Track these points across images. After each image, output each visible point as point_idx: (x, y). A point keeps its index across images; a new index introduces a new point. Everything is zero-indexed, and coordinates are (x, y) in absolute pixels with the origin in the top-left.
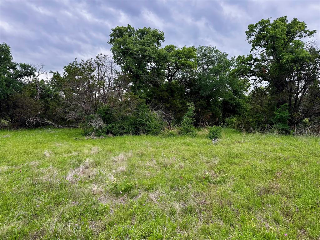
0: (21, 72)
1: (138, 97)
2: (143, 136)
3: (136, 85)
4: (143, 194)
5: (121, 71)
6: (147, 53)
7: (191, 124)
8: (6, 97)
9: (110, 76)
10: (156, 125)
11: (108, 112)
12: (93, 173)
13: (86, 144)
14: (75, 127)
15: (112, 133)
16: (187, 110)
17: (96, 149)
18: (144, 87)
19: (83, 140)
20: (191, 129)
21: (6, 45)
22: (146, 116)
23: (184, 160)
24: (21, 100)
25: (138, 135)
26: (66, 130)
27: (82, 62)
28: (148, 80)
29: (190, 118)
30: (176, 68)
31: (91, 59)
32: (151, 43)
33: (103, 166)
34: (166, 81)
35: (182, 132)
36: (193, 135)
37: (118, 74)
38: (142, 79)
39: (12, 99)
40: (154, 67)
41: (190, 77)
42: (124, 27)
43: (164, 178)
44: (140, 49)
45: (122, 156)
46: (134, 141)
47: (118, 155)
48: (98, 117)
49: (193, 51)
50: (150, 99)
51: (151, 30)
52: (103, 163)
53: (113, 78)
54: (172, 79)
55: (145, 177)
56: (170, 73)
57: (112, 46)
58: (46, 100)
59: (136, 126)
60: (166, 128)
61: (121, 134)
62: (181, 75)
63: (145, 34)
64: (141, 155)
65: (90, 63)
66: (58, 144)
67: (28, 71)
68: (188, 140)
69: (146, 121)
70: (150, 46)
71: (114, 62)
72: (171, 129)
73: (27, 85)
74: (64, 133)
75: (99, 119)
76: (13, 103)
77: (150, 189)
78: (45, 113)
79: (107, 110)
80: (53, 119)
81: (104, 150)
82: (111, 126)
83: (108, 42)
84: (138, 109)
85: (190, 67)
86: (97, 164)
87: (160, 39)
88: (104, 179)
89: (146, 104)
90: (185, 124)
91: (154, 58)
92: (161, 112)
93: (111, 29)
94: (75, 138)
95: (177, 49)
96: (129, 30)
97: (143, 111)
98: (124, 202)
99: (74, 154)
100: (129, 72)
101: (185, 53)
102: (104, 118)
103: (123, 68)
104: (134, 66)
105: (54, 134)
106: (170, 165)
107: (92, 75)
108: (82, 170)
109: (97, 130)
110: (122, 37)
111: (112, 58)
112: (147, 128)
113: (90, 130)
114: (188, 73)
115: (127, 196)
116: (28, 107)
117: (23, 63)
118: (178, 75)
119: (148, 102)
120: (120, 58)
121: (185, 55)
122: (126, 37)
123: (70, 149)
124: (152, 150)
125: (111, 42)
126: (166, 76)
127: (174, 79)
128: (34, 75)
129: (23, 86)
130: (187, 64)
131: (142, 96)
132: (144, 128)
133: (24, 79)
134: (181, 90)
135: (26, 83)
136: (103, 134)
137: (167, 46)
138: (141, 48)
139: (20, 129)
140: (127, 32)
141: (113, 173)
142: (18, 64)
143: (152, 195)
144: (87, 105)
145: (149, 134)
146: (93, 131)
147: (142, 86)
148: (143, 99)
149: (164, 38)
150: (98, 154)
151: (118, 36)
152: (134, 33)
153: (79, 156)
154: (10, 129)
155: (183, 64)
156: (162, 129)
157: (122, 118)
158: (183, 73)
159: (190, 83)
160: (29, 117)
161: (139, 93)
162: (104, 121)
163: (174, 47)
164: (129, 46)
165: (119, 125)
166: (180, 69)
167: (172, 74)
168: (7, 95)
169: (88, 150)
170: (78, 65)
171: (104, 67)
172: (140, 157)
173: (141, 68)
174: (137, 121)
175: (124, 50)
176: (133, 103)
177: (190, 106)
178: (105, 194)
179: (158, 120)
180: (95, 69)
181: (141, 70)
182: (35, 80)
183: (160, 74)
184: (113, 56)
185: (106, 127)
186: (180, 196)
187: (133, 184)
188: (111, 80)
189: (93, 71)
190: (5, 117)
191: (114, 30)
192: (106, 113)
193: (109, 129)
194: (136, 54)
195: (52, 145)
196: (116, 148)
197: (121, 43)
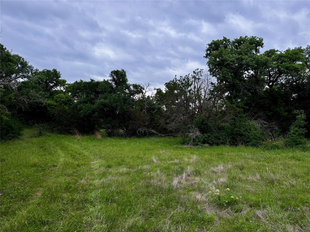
0: (134, 91)
1: (235, 107)
2: (242, 147)
3: (233, 94)
4: (248, 209)
5: (217, 82)
6: (245, 62)
7: (301, 135)
8: (123, 111)
9: (206, 88)
10: (256, 136)
11: (204, 123)
12: (195, 182)
13: (186, 152)
14: (174, 136)
15: (208, 143)
16: (295, 119)
17: (194, 157)
18: (241, 96)
19: (182, 148)
20: (302, 140)
21: (123, 70)
22: (244, 126)
23: (295, 177)
24: (134, 113)
25: (236, 146)
26: (167, 139)
27: (181, 79)
28: (246, 89)
29: (299, 128)
30: (278, 73)
31: (189, 75)
32: (248, 51)
33: (203, 176)
34: (267, 88)
35: (290, 144)
36: (304, 148)
37: (213, 85)
38: (239, 88)
39: (127, 113)
40: (252, 74)
41: (297, 81)
42: (219, 40)
43: (271, 196)
44: (237, 59)
45: (221, 167)
46: (232, 152)
47: (217, 166)
48: (195, 128)
49: (300, 53)
50: (249, 107)
51: (248, 38)
52: (203, 173)
53: (209, 90)
54: (274, 85)
55: (248, 192)
56: (272, 79)
57: (208, 60)
58: (151, 113)
59: (233, 136)
60: (268, 140)
61: (218, 144)
62: (285, 79)
63: (242, 44)
64: (242, 168)
65: (188, 79)
66: (162, 151)
67: (138, 89)
68: (298, 153)
69: (244, 131)
70: (247, 55)
71: (210, 74)
72: (275, 140)
73: (137, 101)
74: (166, 142)
75: (196, 129)
76: (128, 116)
77: (255, 205)
78: (150, 124)
79: (203, 121)
80: (157, 129)
81: (202, 160)
82: (207, 136)
83: (204, 57)
84: (235, 119)
85: (296, 70)
86: (197, 173)
87: (258, 46)
88: (206, 189)
89: (244, 113)
90: (293, 135)
91: (252, 66)
92: (262, 121)
93: (207, 45)
94: (175, 146)
95: (279, 53)
96: (225, 42)
97: (240, 121)
98: (228, 215)
99: (176, 161)
100: (224, 82)
101: (289, 55)
102: (201, 128)
103: (218, 79)
104: (230, 76)
105: (158, 142)
106: (277, 182)
107: (189, 89)
108: (185, 177)
109: (194, 140)
110: (217, 50)
111: (208, 71)
112: (245, 138)
113: (188, 139)
114: (294, 77)
115: (232, 210)
116: (138, 119)
117: (135, 84)
118: (281, 80)
119: (245, 111)
120: (216, 70)
121: (289, 58)
122: (222, 49)
123: (172, 156)
124: (253, 163)
125: (206, 57)
126: (266, 83)
127: (276, 84)
128: (143, 93)
129: (134, 102)
130: (292, 68)
131: (239, 106)
132: (242, 139)
133: (136, 96)
134: (286, 96)
135: (137, 99)
136: (199, 143)
137: (267, 51)
138: (237, 57)
139: (133, 138)
140: (223, 44)
141: (214, 184)
142: (131, 85)
143: (259, 213)
144: (185, 116)
145: (248, 145)
146: (190, 140)
147: (239, 95)
148: (240, 108)
149: (263, 44)
150: (197, 163)
151: (214, 50)
152: (230, 44)
153: (180, 164)
154: (126, 137)
155: (287, 68)
156: (263, 140)
157: (218, 128)
158: (287, 77)
159: (298, 88)
160: (139, 127)
161: (236, 103)
162: (200, 131)
163: (275, 51)
164: (225, 57)
165: (215, 135)
166: (283, 73)
167: (273, 79)
168: (124, 110)
169: (188, 158)
170: (178, 81)
171: (201, 80)
172: (241, 169)
173: (238, 78)
174: (234, 131)
175: (220, 62)
176: (230, 113)
177: (298, 114)
178: (209, 204)
179: (258, 130)
180: (192, 83)
181: (237, 79)
182: (143, 97)
183: (259, 80)
184: (209, 69)
185: (203, 137)
186: (294, 219)
187: (237, 198)
188: (207, 92)
189: (191, 85)
190: (122, 128)
191: (209, 45)
192: (202, 123)
193: (206, 139)
194: (232, 64)
195: (157, 152)
196: (214, 158)
197: (217, 55)
